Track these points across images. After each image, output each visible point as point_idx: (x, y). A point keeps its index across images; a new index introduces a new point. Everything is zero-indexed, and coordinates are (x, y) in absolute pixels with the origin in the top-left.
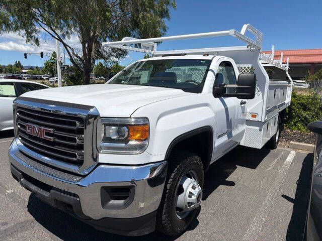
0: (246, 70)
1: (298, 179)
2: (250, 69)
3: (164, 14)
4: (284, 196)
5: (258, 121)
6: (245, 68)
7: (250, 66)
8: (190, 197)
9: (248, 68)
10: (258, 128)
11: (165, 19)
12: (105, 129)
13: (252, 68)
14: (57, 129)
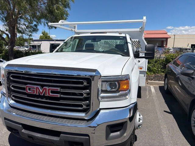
0: (135, 42)
1: (164, 101)
2: (138, 42)
3: (66, 6)
4: (164, 111)
5: (143, 71)
6: (134, 41)
7: (138, 40)
8: (139, 121)
9: (137, 41)
10: (143, 75)
11: (67, 9)
12: (102, 85)
13: (139, 41)
14: (62, 87)
